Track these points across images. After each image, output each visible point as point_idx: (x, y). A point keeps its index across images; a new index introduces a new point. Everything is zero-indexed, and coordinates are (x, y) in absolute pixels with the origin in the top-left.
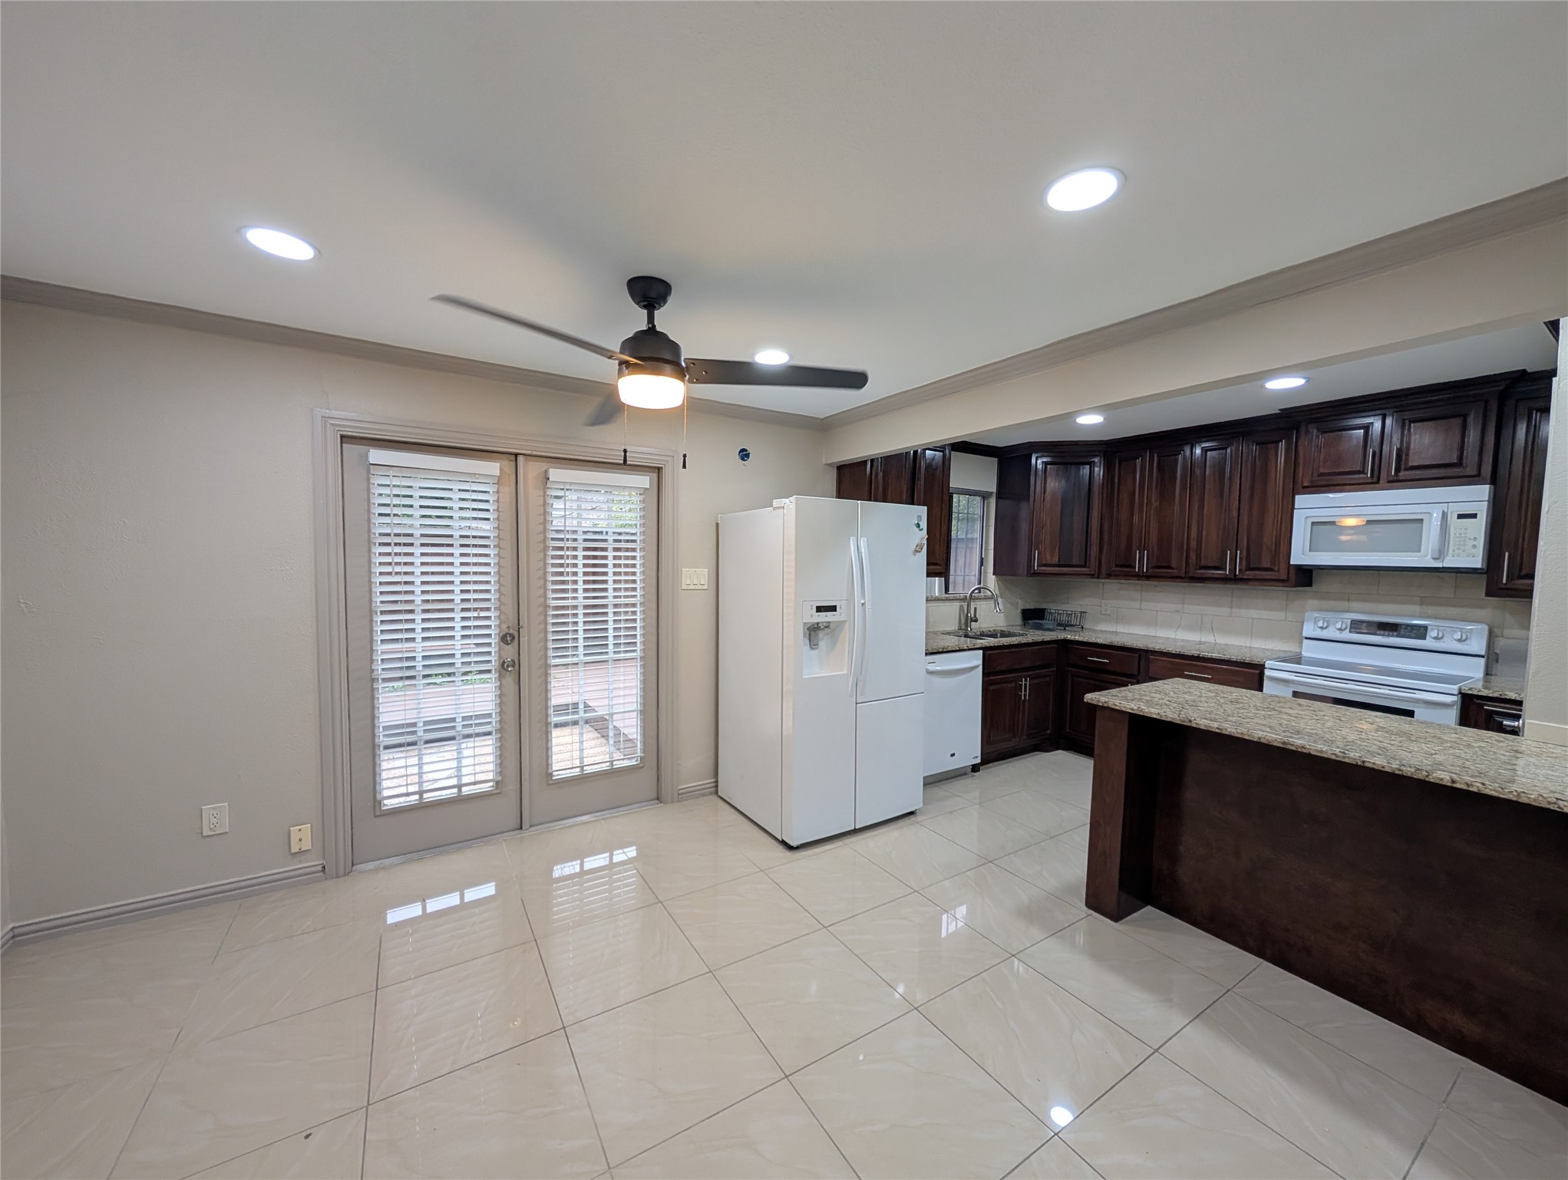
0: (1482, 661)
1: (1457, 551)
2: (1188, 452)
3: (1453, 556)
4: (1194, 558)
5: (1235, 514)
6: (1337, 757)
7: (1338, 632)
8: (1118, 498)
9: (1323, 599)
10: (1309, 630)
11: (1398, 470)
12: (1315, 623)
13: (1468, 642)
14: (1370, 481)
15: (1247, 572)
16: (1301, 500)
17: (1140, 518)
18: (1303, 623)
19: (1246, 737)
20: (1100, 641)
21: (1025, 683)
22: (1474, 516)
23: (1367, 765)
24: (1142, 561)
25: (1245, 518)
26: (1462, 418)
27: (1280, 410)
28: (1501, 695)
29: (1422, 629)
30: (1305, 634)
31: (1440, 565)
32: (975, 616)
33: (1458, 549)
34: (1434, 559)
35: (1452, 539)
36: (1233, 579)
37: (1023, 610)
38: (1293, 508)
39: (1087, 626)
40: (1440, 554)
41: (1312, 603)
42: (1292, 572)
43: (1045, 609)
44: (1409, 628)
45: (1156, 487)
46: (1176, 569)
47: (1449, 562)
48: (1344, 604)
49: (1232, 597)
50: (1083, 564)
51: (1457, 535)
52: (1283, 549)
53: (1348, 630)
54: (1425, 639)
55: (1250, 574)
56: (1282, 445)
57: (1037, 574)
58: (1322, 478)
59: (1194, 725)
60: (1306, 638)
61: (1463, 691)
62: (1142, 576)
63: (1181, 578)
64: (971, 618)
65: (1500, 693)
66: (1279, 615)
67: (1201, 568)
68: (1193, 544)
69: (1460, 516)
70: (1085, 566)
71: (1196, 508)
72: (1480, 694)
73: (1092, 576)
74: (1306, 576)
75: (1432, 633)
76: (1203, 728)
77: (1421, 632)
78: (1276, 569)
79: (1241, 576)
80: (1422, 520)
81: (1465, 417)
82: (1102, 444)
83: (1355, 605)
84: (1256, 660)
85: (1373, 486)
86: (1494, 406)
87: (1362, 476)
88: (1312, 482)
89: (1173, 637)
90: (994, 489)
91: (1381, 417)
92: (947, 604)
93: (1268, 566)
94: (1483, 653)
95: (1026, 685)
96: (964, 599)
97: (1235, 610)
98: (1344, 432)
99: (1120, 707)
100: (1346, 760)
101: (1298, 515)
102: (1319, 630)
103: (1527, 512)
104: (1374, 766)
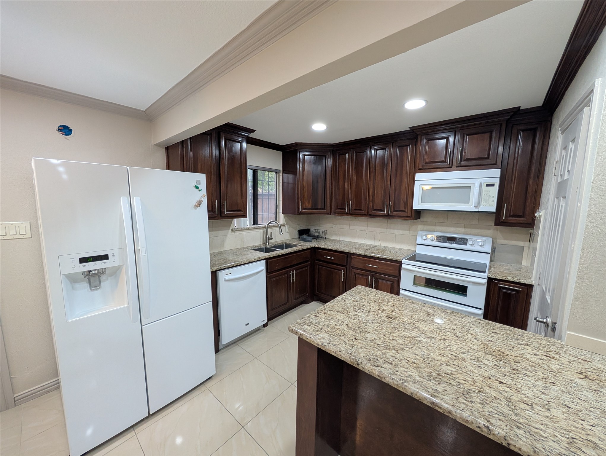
0: (489, 255)
1: (485, 203)
2: (368, 152)
3: (483, 206)
4: (371, 205)
5: (389, 183)
6: (482, 431)
7: (431, 241)
8: (338, 173)
9: (424, 225)
10: (419, 240)
11: (461, 161)
12: (422, 237)
13: (484, 246)
14: (448, 166)
15: (394, 213)
16: (418, 176)
17: (348, 185)
18: (417, 236)
19: (401, 389)
20: (330, 248)
21: (293, 273)
22: (493, 185)
23: (512, 448)
24: (349, 207)
25: (393, 185)
26: (490, 133)
27: (409, 128)
28: (506, 279)
29: (465, 240)
30: (417, 243)
31: (478, 210)
32: (271, 237)
33: (486, 202)
34: (475, 207)
35: (483, 197)
36: (388, 216)
37: (299, 230)
38: (414, 180)
39: (327, 237)
40: (478, 205)
41: (420, 227)
42: (413, 212)
43: (310, 229)
44: (460, 240)
45: (355, 167)
46: (364, 211)
47: (482, 209)
48: (433, 228)
49: (387, 223)
50: (323, 207)
51: (486, 195)
52: (410, 201)
53: (435, 240)
54: (467, 245)
55: (395, 213)
56: (410, 148)
57: (302, 213)
58: (427, 164)
59: (361, 368)
60: (418, 244)
61: (489, 276)
62: (349, 214)
63: (365, 215)
64: (269, 238)
65: (505, 277)
66: (406, 232)
67: (375, 210)
68: (371, 198)
69: (488, 185)
70: (324, 209)
71: (372, 179)
72: (496, 278)
73: (328, 214)
74: (418, 214)
75: (470, 242)
76: (367, 372)
77: (464, 241)
78: (406, 211)
79: (391, 215)
80: (471, 187)
81: (491, 132)
82: (330, 146)
83: (438, 228)
84: (398, 259)
85: (449, 169)
86: (504, 127)
87: (444, 164)
88: (423, 166)
89: (363, 243)
90: (281, 168)
91: (454, 132)
92: (255, 231)
93: (403, 210)
94: (490, 252)
95: (293, 274)
96: (265, 228)
97: (388, 230)
98: (437, 141)
99: (310, 340)
100: (491, 437)
101: (417, 184)
102: (423, 240)
103: (514, 183)
104: (520, 452)
